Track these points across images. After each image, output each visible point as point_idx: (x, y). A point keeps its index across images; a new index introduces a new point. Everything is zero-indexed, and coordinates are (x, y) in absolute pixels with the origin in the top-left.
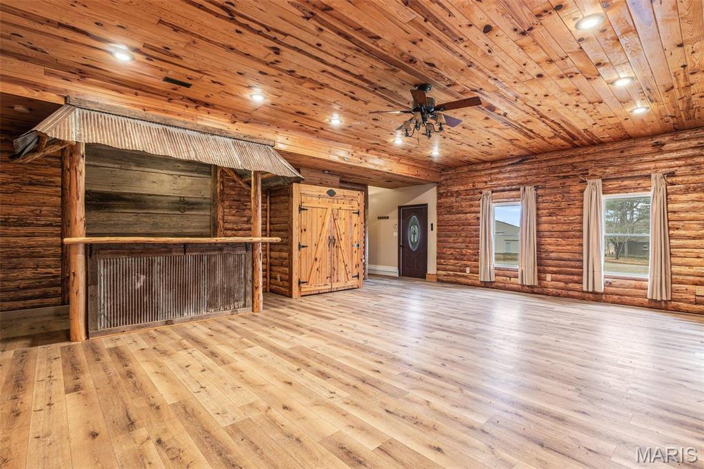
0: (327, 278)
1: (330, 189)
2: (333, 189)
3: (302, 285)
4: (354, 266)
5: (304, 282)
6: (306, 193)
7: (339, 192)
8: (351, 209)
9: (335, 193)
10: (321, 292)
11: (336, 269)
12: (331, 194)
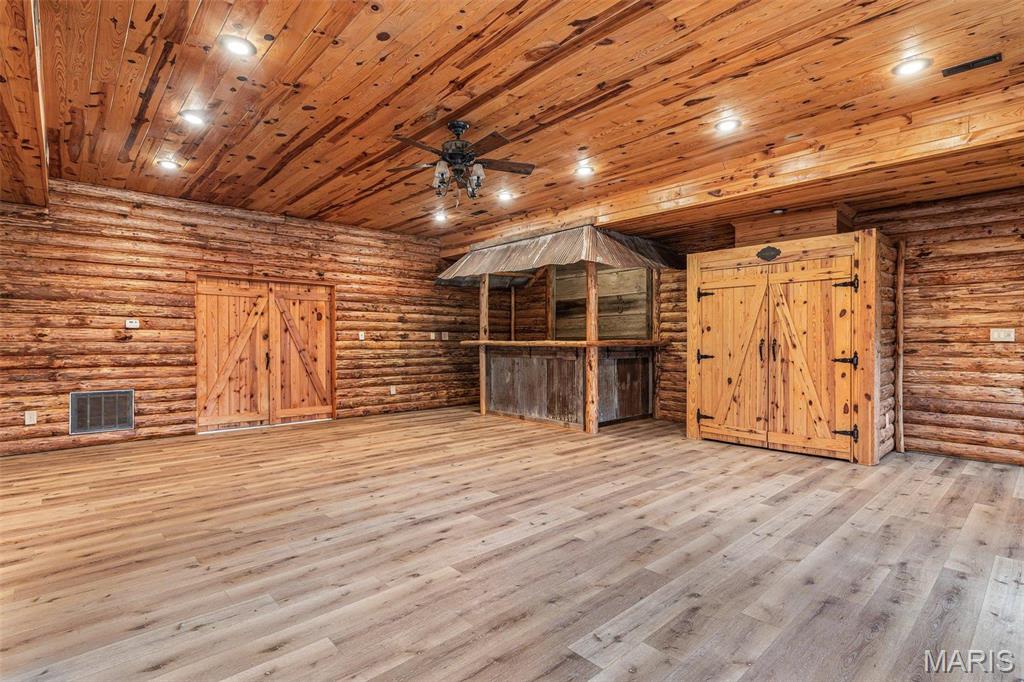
0: (759, 419)
1: (765, 246)
2: (771, 245)
3: (703, 421)
4: (840, 409)
5: (706, 417)
6: (711, 265)
7: (785, 247)
8: (827, 276)
9: (779, 252)
10: (742, 442)
11: (781, 404)
12: (769, 255)
